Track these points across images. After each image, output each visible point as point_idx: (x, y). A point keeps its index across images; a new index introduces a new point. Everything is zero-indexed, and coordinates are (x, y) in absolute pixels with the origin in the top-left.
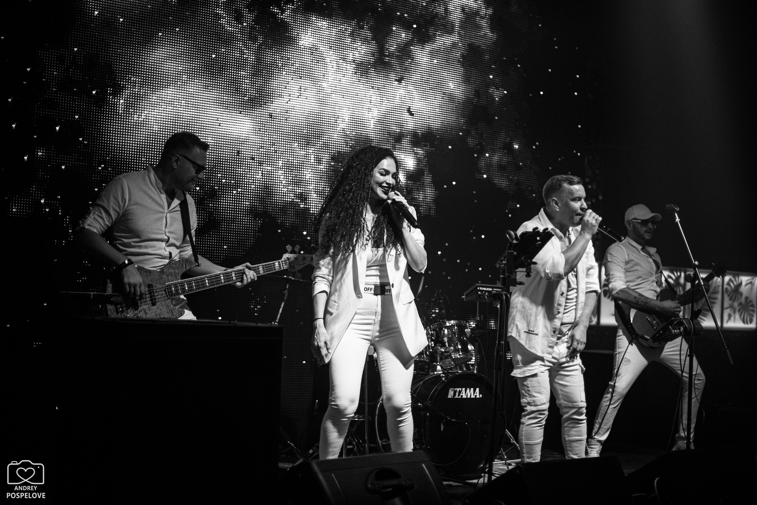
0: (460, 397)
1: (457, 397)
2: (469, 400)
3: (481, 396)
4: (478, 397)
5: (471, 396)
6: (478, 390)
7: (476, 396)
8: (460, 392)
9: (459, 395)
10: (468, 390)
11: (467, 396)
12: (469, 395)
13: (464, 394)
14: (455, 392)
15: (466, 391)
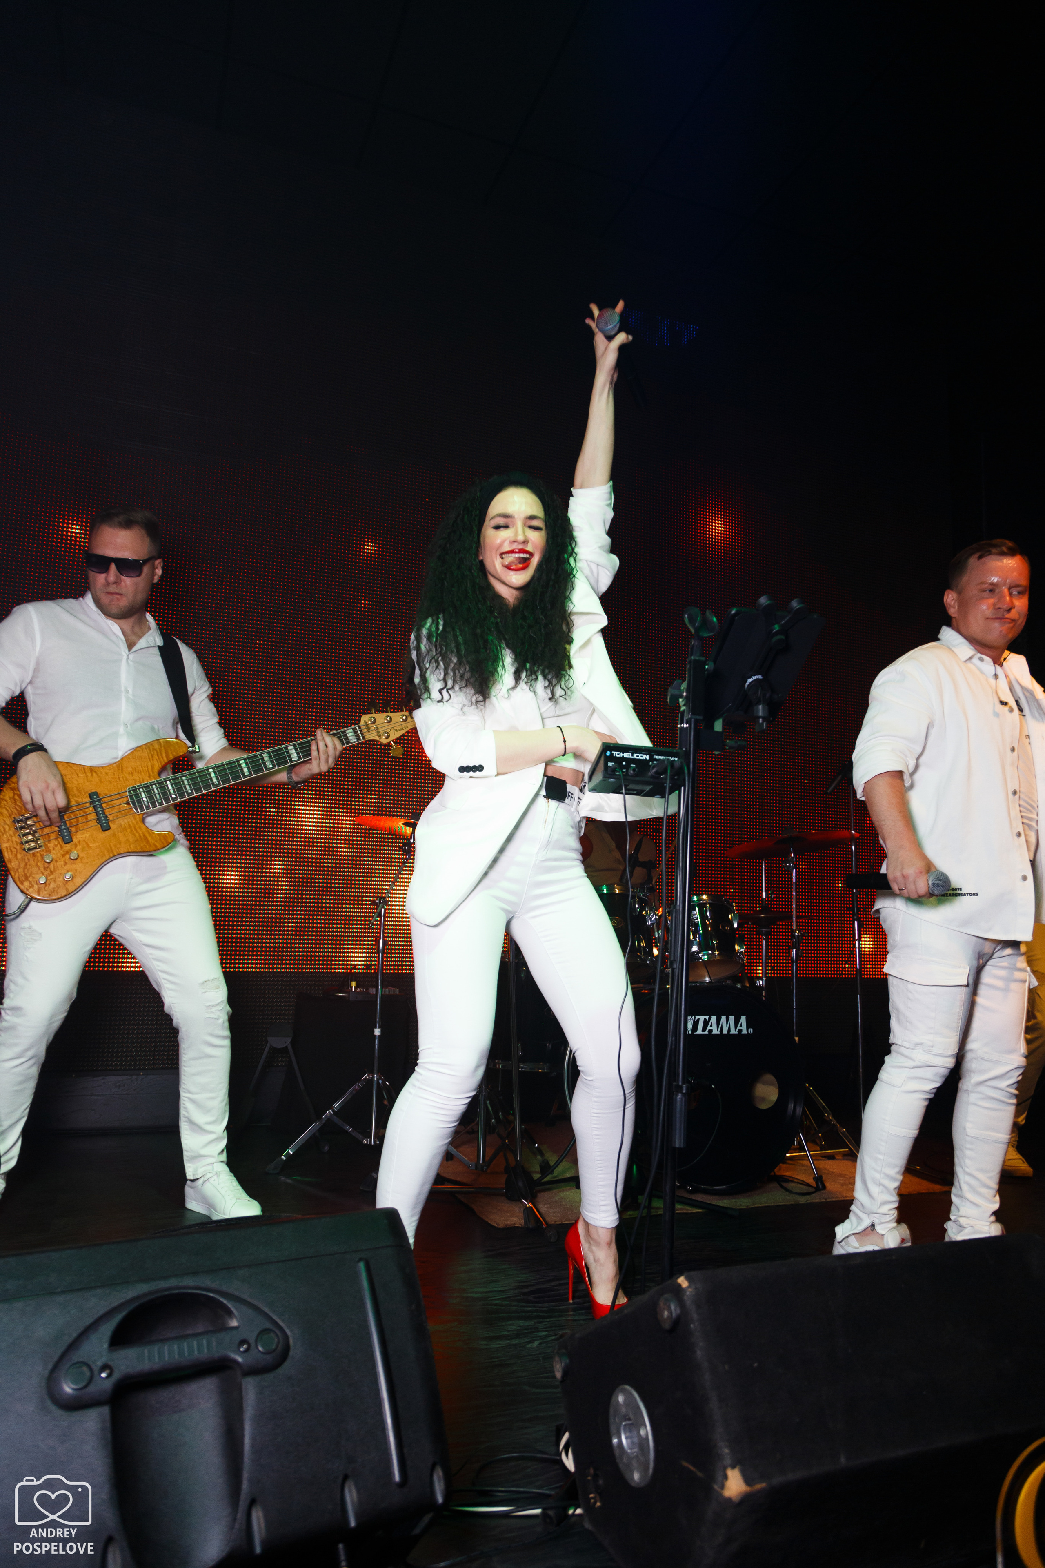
0: (706, 1032)
1: (699, 1031)
2: (724, 1039)
3: (751, 1030)
4: (744, 1032)
5: (729, 1030)
6: (743, 1019)
7: (740, 1031)
8: (706, 1023)
9: (704, 1030)
10: (724, 1018)
11: (721, 1031)
12: (725, 1032)
13: (714, 1028)
14: (695, 1024)
15: (719, 1022)
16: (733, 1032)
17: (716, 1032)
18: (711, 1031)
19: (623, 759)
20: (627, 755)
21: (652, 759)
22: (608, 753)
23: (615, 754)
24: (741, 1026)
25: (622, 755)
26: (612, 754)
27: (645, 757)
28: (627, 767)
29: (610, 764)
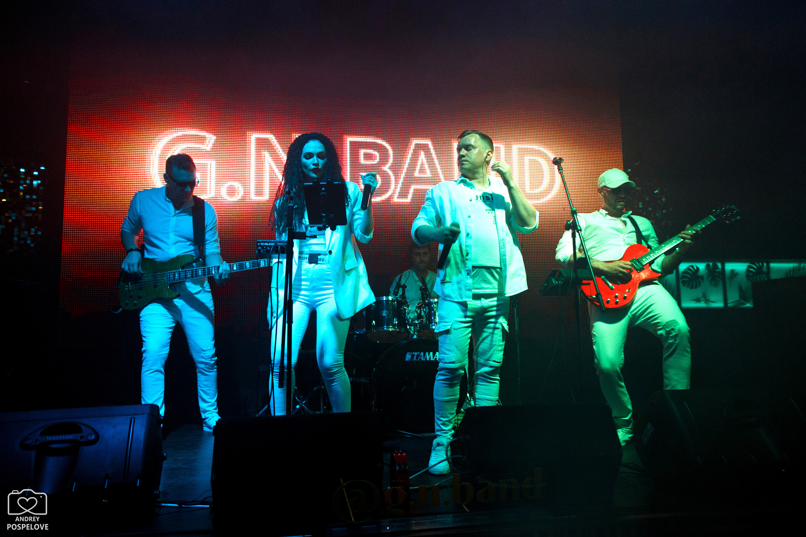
1: (415, 359)
10: (427, 354)
11: (426, 359)
12: (428, 359)
13: (422, 358)
14: (413, 356)
15: (424, 355)
16: (432, 359)
17: (423, 359)
18: (421, 359)
19: (265, 245)
21: (276, 245)
22: (259, 244)
23: (262, 244)
24: (436, 356)
25: (264, 244)
26: (260, 244)
27: (273, 244)
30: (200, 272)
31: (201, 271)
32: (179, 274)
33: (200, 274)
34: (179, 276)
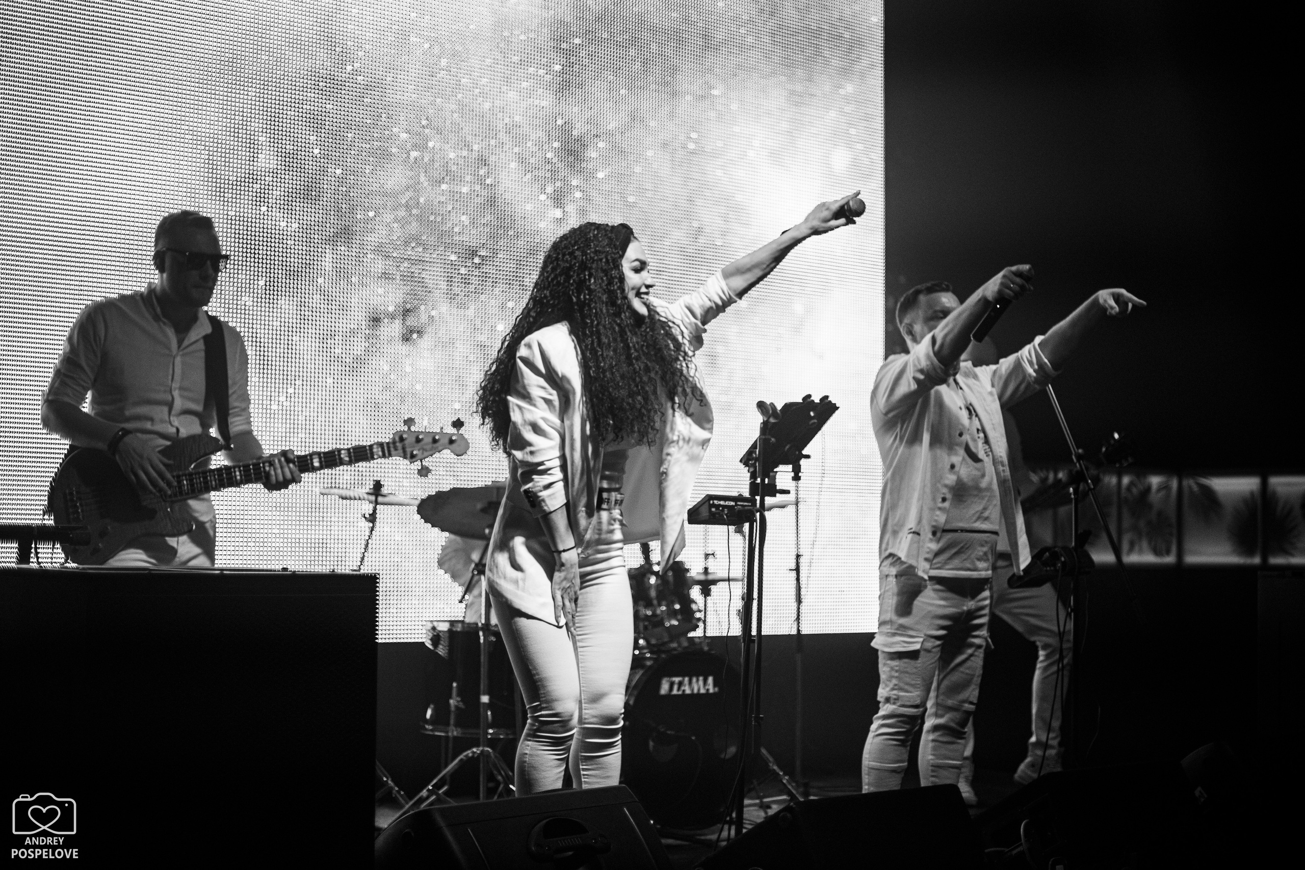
0: (680, 693)
1: (675, 692)
2: (695, 697)
3: (716, 689)
4: (711, 691)
5: (699, 690)
6: (710, 680)
7: (708, 690)
8: (680, 684)
9: (679, 689)
10: (694, 680)
11: (693, 690)
12: (696, 691)
13: (687, 688)
14: (672, 684)
15: (690, 682)
16: (702, 691)
17: (688, 691)
18: (684, 691)
19: (720, 505)
20: (722, 503)
21: (736, 505)
22: (711, 502)
24: (708, 686)
25: (719, 502)
26: (714, 503)
27: (732, 503)
28: (723, 510)
29: (713, 510)
30: (238, 473)
31: (240, 471)
32: (191, 480)
33: (238, 478)
34: (192, 485)
